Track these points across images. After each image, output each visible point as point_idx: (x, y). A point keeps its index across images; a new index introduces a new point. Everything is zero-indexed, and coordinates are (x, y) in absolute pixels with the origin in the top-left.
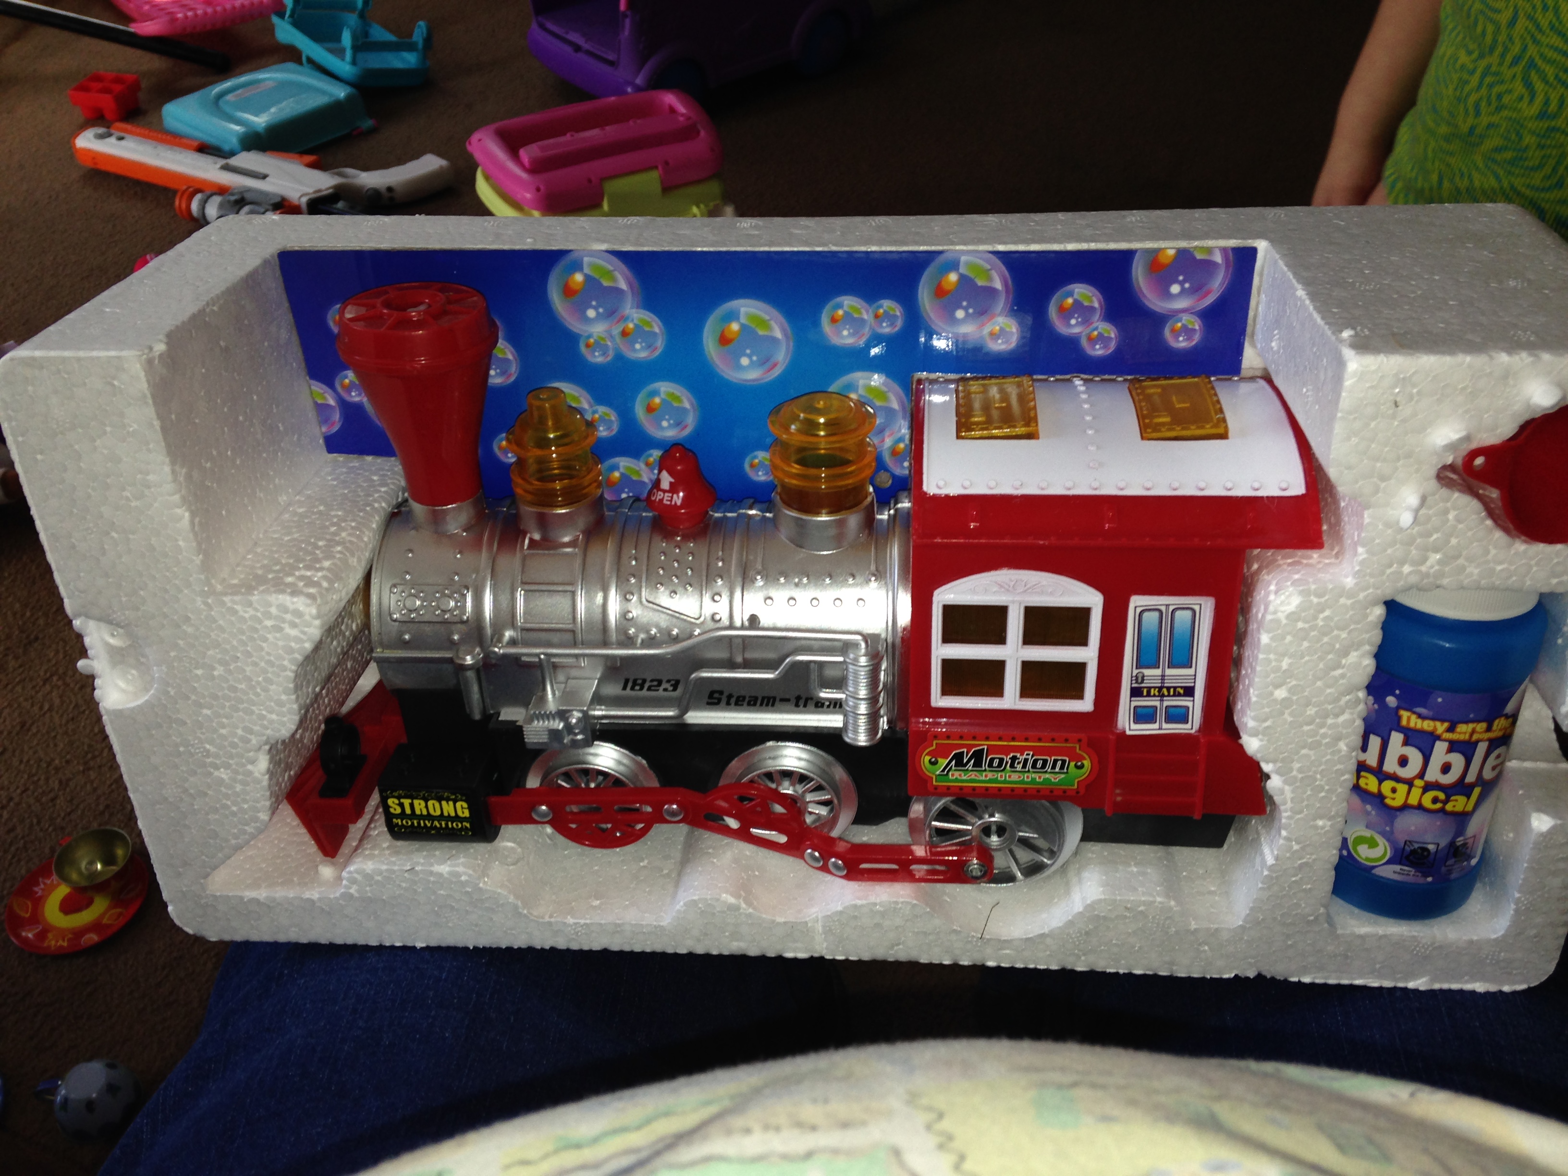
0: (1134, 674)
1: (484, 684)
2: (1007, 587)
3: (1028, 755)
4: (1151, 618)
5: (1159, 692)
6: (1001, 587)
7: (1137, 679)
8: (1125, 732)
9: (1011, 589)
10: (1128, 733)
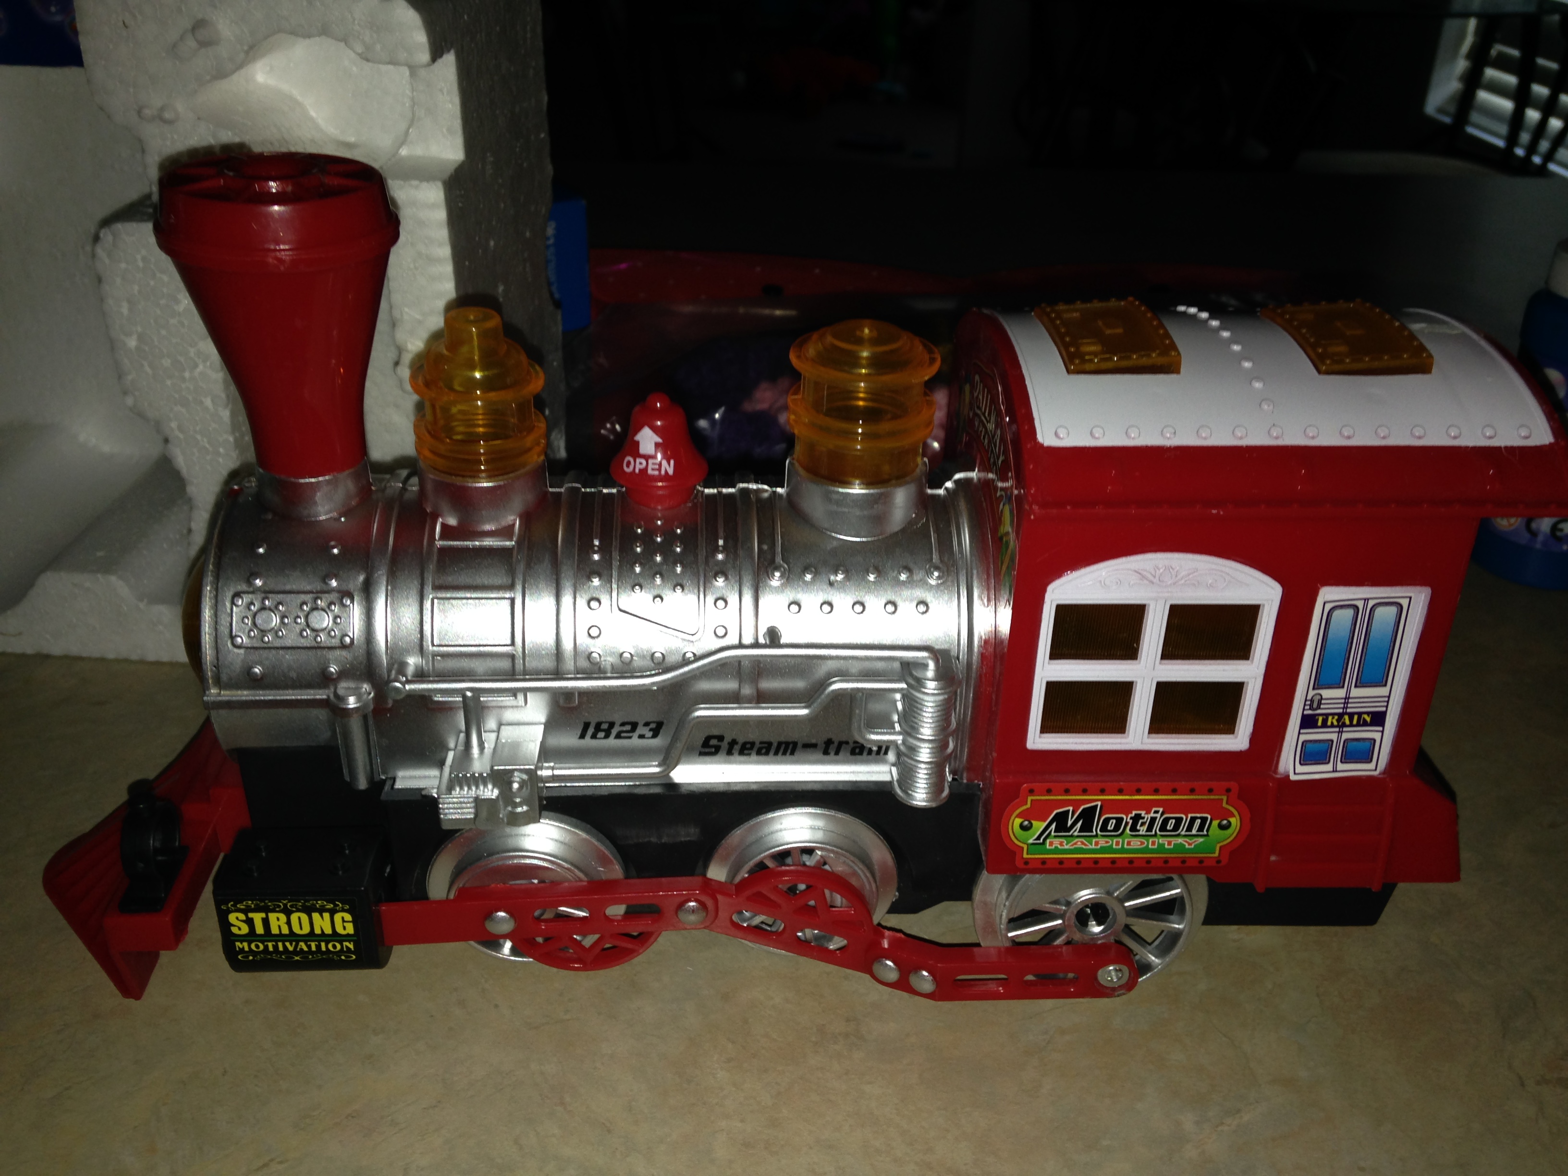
0: (1309, 697)
1: (374, 737)
2: (1151, 578)
3: (1157, 814)
4: (1344, 617)
5: (1338, 721)
6: (1143, 577)
7: (1314, 703)
8: (1289, 776)
9: (1156, 580)
10: (1293, 777)
